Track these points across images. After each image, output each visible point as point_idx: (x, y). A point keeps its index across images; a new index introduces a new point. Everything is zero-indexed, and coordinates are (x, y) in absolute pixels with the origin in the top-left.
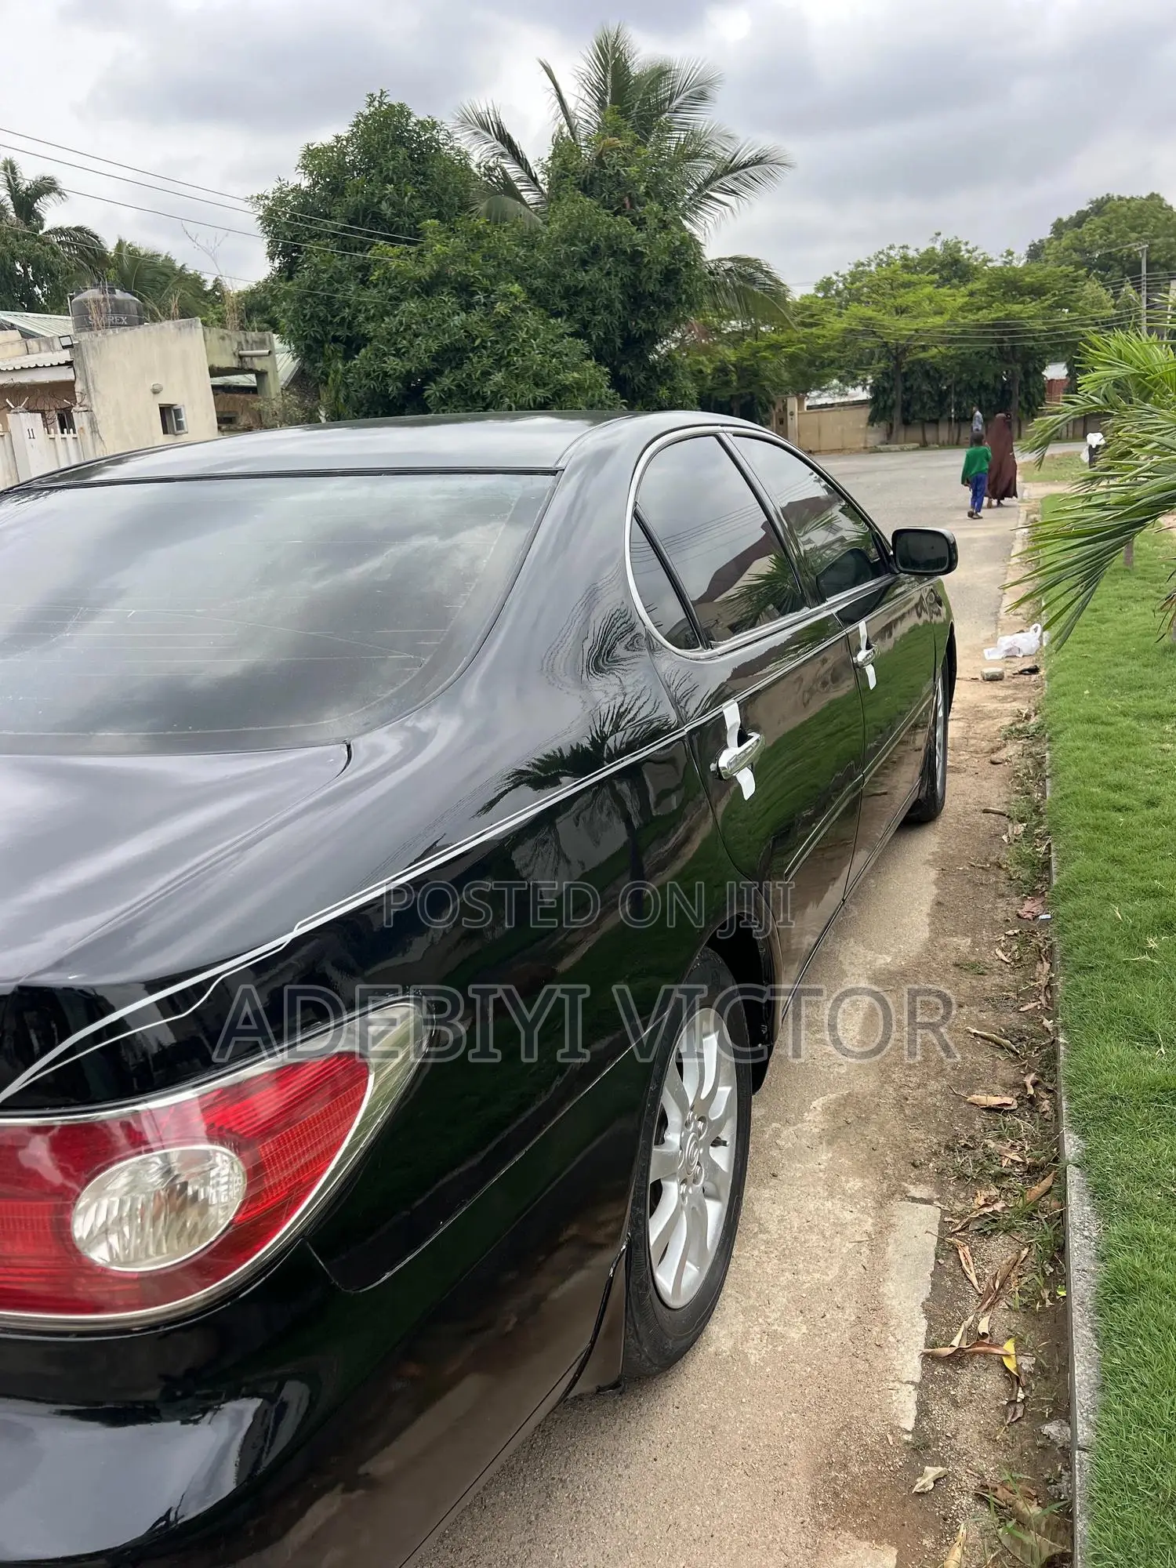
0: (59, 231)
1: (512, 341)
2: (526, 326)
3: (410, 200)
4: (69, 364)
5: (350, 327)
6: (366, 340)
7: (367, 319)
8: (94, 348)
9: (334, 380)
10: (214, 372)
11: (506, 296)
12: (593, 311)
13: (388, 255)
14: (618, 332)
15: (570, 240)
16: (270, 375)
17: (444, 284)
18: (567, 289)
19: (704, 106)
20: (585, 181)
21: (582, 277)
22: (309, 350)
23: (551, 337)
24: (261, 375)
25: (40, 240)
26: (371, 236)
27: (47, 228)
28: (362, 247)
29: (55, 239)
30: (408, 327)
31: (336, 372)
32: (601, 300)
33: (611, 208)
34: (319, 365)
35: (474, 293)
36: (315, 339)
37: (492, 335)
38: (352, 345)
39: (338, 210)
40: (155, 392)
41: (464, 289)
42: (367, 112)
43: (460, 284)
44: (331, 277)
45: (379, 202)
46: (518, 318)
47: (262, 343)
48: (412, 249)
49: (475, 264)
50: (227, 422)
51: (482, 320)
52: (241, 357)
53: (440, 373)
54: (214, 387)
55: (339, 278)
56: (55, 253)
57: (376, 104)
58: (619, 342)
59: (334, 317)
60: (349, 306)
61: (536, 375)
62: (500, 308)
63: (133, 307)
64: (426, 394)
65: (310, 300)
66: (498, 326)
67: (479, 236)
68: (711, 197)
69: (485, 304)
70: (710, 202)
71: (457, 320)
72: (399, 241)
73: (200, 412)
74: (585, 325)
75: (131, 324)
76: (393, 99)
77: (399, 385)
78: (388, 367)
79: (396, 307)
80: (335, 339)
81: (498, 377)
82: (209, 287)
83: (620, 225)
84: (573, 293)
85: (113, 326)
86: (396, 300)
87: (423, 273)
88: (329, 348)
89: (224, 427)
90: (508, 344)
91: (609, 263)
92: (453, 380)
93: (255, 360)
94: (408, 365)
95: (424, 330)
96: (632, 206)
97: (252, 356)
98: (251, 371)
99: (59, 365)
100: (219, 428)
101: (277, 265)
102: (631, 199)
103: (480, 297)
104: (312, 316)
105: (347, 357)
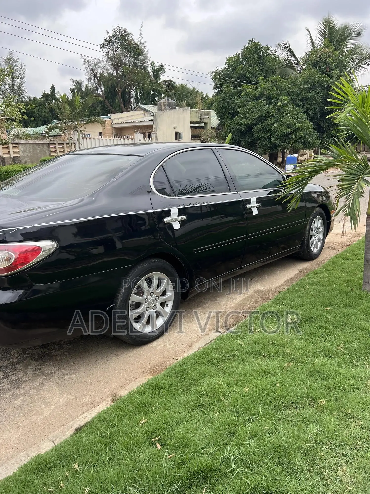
0: (165, 81)
1: (282, 114)
2: (287, 109)
3: (256, 72)
4: (152, 120)
5: (233, 110)
6: (237, 113)
7: (239, 107)
8: (159, 116)
9: (227, 126)
10: (192, 123)
11: (282, 100)
12: (311, 105)
13: (247, 88)
14: (319, 111)
15: (306, 83)
16: (209, 124)
17: (263, 96)
18: (303, 98)
19: (360, 37)
20: (315, 63)
21: (309, 94)
22: (221, 116)
23: (296, 113)
24: (206, 124)
25: (158, 84)
26: (243, 83)
27: (161, 80)
28: (240, 86)
29: (162, 83)
30: (250, 110)
31: (228, 123)
32: (314, 102)
33: (322, 72)
34: (223, 121)
35: (272, 99)
36: (223, 113)
37: (276, 112)
38: (233, 115)
39: (234, 75)
40: (174, 128)
41: (269, 98)
42: (247, 45)
43: (268, 97)
44: (230, 95)
45: (246, 73)
46: (285, 107)
47: (207, 114)
48: (255, 86)
49: (273, 90)
50: (194, 137)
51: (273, 108)
52: (201, 118)
53: (258, 124)
54: (191, 127)
55: (232, 95)
56: (162, 88)
57: (251, 43)
58: (319, 114)
59: (229, 106)
60: (234, 103)
61: (288, 124)
62: (279, 104)
63: (174, 104)
64: (253, 130)
65: (222, 102)
66: (279, 109)
67: (276, 81)
68: (361, 66)
69: (275, 103)
70: (360, 68)
71: (265, 108)
72: (251, 84)
73: (186, 134)
74: (308, 109)
75: (172, 109)
76: (255, 41)
77: (245, 127)
78: (242, 122)
79: (248, 103)
80: (229, 113)
81: (276, 125)
82: (204, 96)
83: (324, 77)
84: (304, 99)
85: (167, 109)
86: (248, 101)
87: (257, 93)
88: (227, 116)
89: (192, 139)
90: (281, 115)
91: (318, 90)
92: (261, 126)
93: (205, 119)
94: (248, 121)
95: (254, 110)
96: (330, 71)
97: (204, 118)
98: (203, 122)
99: (150, 120)
100: (191, 139)
101: (216, 91)
102: (329, 68)
103: (274, 101)
104: (223, 107)
105: (232, 118)
